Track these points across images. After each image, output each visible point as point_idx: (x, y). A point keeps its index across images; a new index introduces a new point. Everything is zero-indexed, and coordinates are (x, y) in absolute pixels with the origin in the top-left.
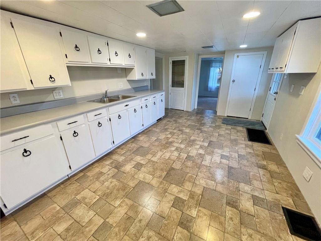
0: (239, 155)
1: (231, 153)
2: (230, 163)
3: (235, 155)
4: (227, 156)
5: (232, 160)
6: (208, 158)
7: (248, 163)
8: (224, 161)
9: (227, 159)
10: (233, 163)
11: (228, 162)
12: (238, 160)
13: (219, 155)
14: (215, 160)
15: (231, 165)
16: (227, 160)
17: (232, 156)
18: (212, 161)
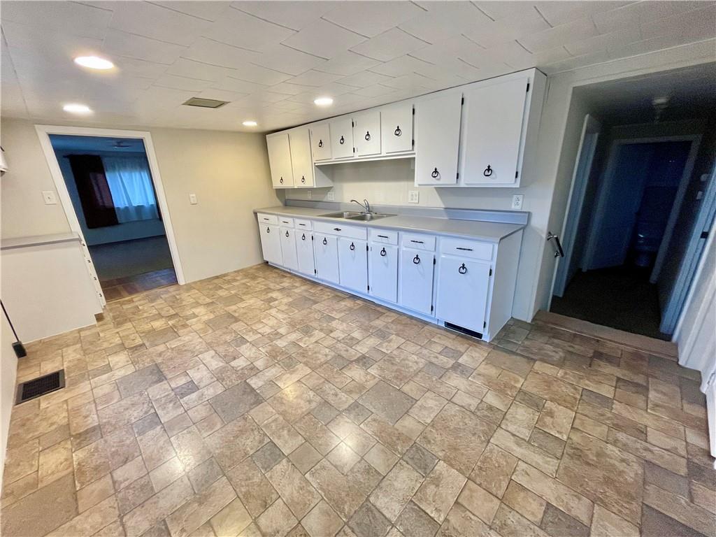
0: (157, 424)
1: (181, 410)
2: (167, 386)
3: (168, 413)
4: (183, 395)
5: (168, 395)
6: (216, 364)
7: (127, 417)
8: (182, 381)
9: (178, 390)
10: (161, 392)
11: (173, 386)
12: (153, 407)
13: (202, 385)
14: (198, 369)
15: (164, 385)
16: (177, 388)
17: (171, 405)
18: (202, 365)
